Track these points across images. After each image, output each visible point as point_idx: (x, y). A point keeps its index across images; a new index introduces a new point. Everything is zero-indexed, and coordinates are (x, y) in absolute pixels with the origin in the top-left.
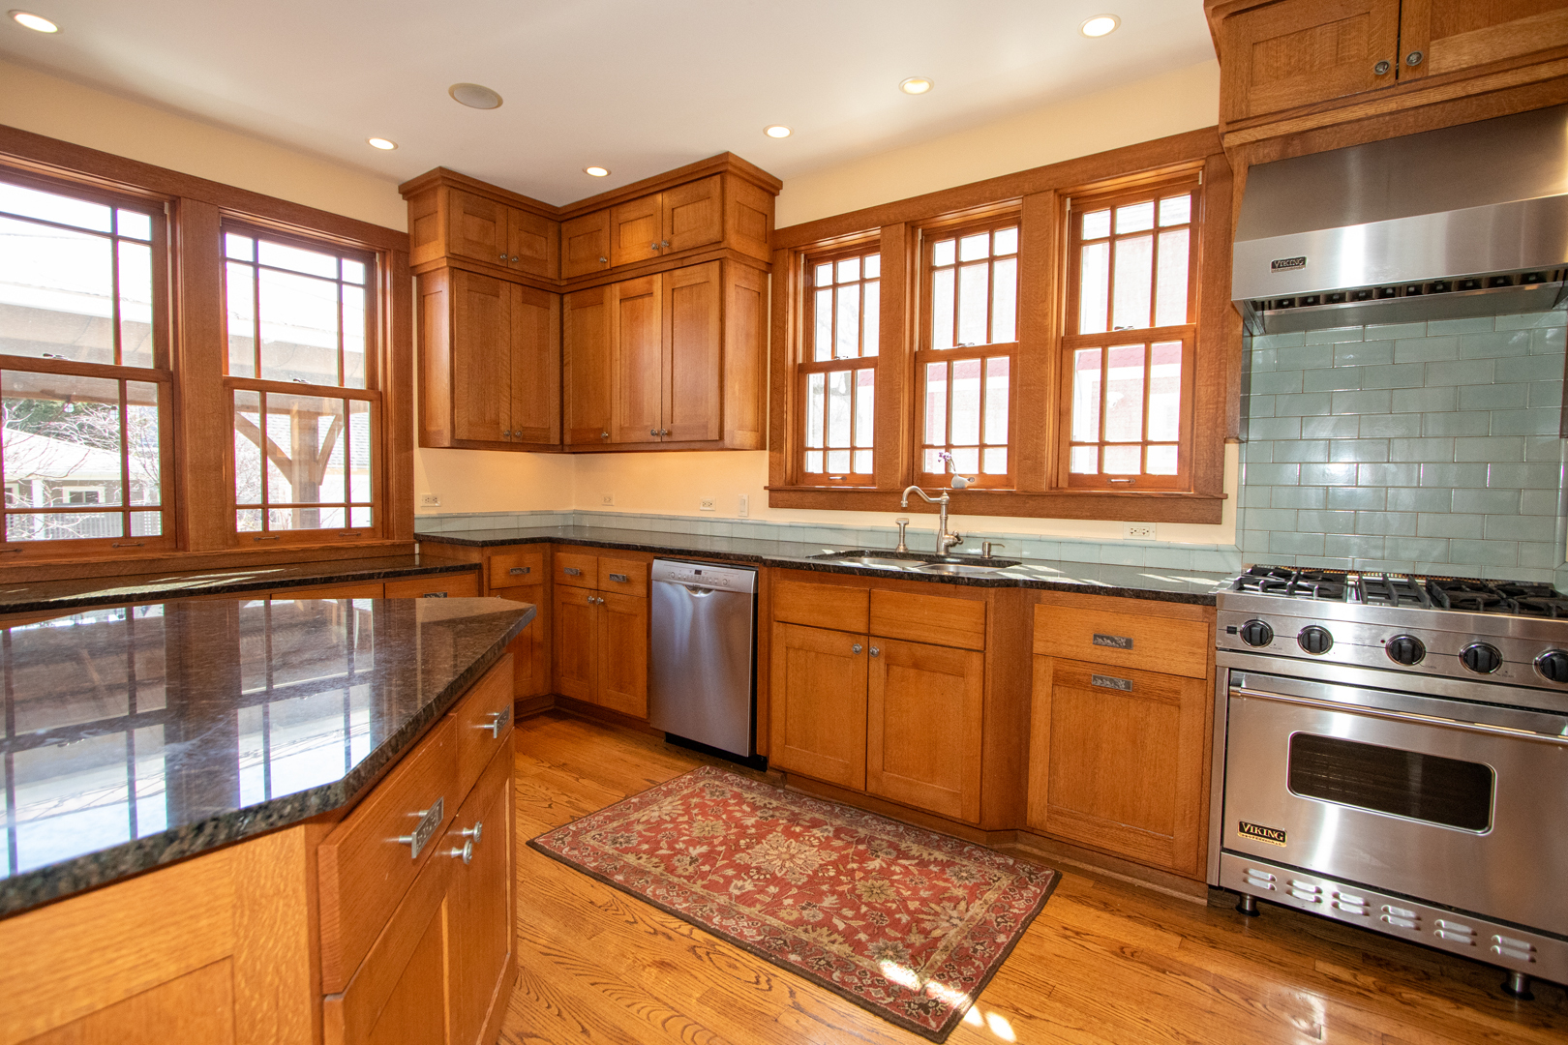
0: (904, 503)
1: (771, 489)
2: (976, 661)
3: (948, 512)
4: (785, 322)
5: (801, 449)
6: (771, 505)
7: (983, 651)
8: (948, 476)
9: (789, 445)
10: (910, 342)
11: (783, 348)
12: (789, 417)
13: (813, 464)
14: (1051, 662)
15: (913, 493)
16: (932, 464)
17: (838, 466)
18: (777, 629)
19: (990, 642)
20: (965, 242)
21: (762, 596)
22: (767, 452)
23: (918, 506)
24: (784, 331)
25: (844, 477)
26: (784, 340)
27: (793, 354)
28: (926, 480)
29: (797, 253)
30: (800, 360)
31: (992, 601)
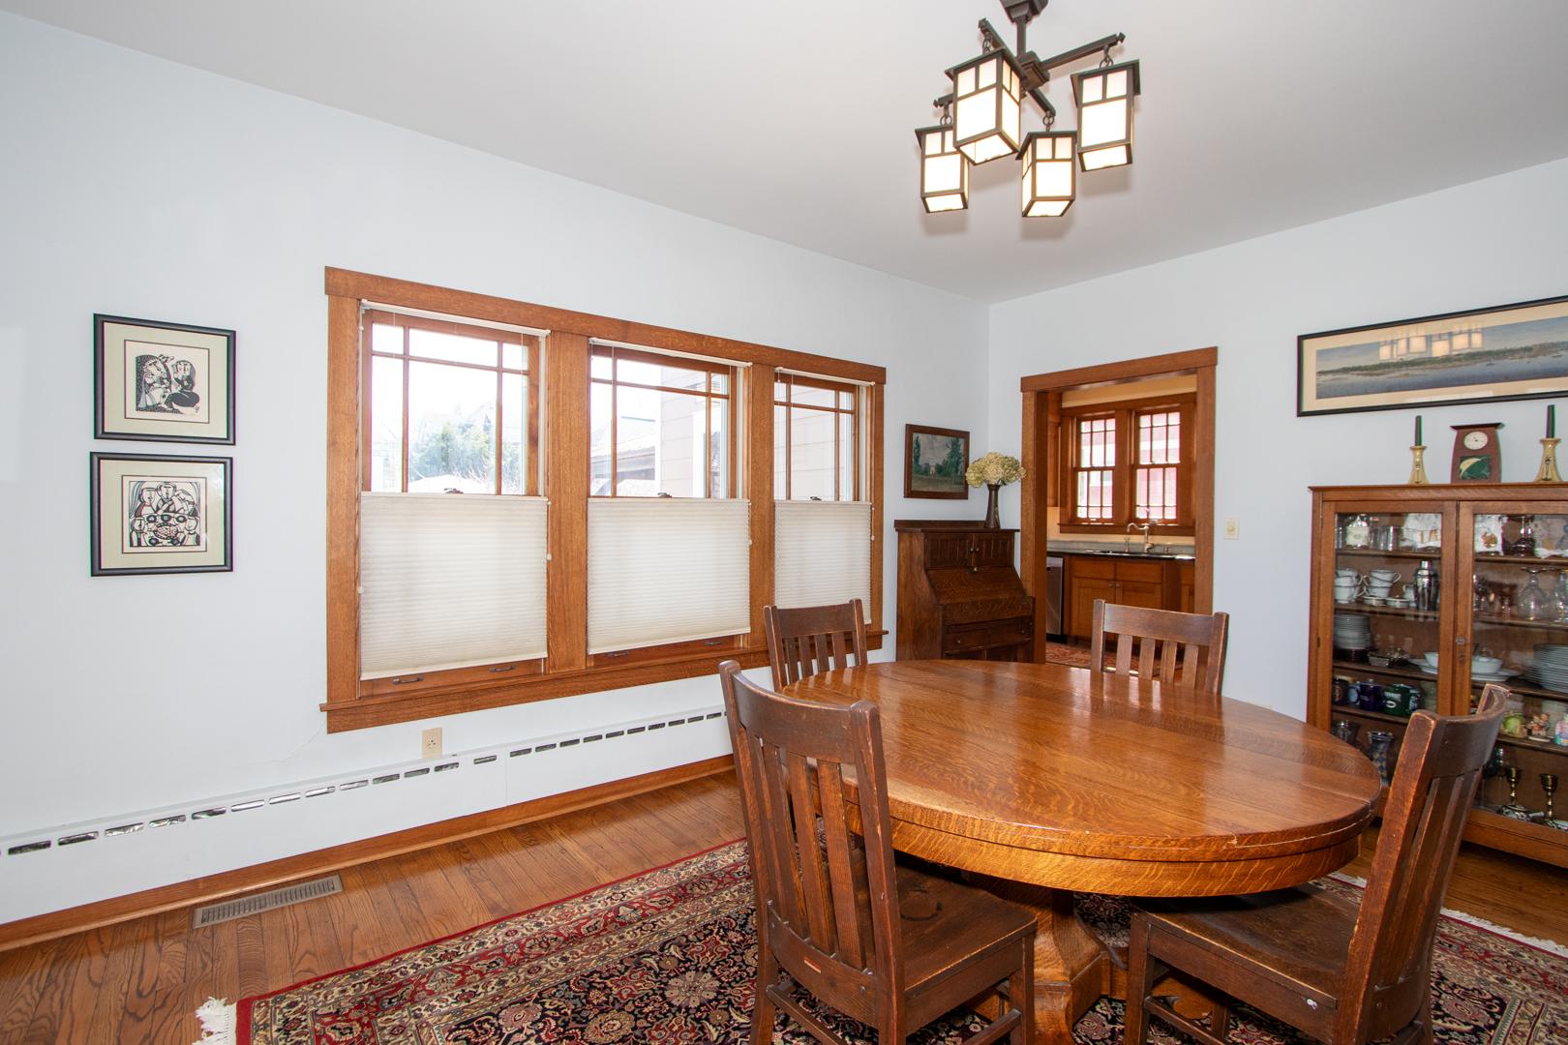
0: (1128, 530)
1: (1061, 525)
2: (1159, 587)
3: (1149, 534)
4: (1067, 449)
5: (1075, 506)
6: (1061, 532)
7: (1161, 583)
8: (1147, 520)
9: (1069, 505)
10: (1129, 460)
11: (1067, 461)
12: (1069, 492)
13: (1082, 513)
14: (1188, 587)
15: (1132, 526)
16: (1141, 514)
17: (1094, 515)
18: (1075, 580)
19: (1165, 580)
20: (1155, 417)
21: (1066, 568)
22: (1058, 508)
23: (1134, 532)
24: (1067, 453)
25: (1098, 520)
26: (1067, 457)
27: (1071, 463)
28: (1139, 522)
29: (1073, 418)
30: (1074, 466)
31: (1165, 565)
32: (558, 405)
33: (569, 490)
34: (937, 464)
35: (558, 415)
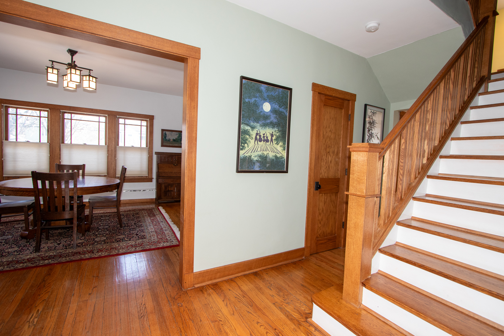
32: (52, 124)
33: (55, 142)
34: (173, 139)
35: (52, 126)
